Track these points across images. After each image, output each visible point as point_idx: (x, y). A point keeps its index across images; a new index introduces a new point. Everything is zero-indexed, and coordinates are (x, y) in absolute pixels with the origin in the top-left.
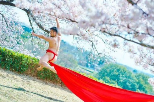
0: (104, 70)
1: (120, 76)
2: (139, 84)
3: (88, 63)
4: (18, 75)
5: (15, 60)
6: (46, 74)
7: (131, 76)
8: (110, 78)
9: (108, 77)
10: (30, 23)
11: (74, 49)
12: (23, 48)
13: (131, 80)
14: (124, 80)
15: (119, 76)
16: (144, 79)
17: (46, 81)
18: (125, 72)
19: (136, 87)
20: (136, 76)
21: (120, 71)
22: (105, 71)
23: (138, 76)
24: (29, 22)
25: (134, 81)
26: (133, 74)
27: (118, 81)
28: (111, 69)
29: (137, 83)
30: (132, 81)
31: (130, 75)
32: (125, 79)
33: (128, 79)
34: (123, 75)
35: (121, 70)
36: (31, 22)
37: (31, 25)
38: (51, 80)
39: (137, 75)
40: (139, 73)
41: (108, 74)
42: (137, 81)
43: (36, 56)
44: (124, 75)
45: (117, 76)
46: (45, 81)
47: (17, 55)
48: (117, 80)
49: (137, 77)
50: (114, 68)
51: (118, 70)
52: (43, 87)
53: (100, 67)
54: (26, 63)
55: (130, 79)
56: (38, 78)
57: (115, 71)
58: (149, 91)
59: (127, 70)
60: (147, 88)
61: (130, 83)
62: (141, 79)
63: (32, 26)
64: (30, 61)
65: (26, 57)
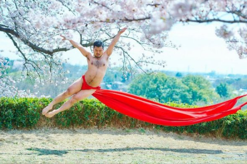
0: (135, 86)
1: (160, 89)
2: (191, 92)
3: (106, 84)
4: (27, 133)
5: (15, 110)
6: (70, 118)
7: (177, 83)
8: (146, 96)
9: (143, 95)
10: (17, 47)
11: (80, 70)
12: (17, 89)
13: (178, 90)
14: (168, 93)
15: (158, 89)
16: (196, 82)
17: (73, 128)
18: (166, 81)
19: (188, 97)
20: (183, 82)
21: (158, 82)
22: (137, 88)
23: (186, 81)
24: (15, 47)
25: (184, 90)
26: (179, 81)
27: (160, 96)
28: (144, 83)
29: (189, 91)
30: (180, 90)
31: (174, 83)
32: (169, 91)
33: (173, 90)
34: (163, 85)
35: (159, 80)
36: (18, 45)
37: (19, 50)
38: (80, 125)
39: (184, 80)
40: (185, 75)
41: (142, 91)
42: (187, 88)
43: (38, 95)
44: (165, 86)
45: (156, 90)
46: (71, 129)
47: (17, 103)
48: (157, 96)
49: (186, 83)
50: (148, 79)
51: (155, 81)
52: (72, 138)
53: (127, 84)
54: (34, 110)
55: (177, 88)
56: (59, 128)
57: (152, 84)
58: (209, 98)
59: (168, 76)
60: (204, 94)
61: (177, 95)
62: (193, 84)
63: (20, 52)
64: (40, 105)
65: (31, 102)
